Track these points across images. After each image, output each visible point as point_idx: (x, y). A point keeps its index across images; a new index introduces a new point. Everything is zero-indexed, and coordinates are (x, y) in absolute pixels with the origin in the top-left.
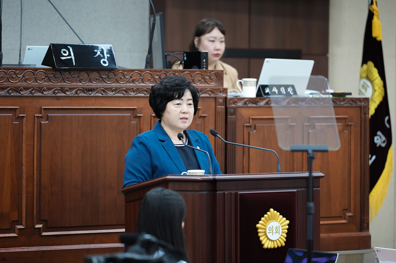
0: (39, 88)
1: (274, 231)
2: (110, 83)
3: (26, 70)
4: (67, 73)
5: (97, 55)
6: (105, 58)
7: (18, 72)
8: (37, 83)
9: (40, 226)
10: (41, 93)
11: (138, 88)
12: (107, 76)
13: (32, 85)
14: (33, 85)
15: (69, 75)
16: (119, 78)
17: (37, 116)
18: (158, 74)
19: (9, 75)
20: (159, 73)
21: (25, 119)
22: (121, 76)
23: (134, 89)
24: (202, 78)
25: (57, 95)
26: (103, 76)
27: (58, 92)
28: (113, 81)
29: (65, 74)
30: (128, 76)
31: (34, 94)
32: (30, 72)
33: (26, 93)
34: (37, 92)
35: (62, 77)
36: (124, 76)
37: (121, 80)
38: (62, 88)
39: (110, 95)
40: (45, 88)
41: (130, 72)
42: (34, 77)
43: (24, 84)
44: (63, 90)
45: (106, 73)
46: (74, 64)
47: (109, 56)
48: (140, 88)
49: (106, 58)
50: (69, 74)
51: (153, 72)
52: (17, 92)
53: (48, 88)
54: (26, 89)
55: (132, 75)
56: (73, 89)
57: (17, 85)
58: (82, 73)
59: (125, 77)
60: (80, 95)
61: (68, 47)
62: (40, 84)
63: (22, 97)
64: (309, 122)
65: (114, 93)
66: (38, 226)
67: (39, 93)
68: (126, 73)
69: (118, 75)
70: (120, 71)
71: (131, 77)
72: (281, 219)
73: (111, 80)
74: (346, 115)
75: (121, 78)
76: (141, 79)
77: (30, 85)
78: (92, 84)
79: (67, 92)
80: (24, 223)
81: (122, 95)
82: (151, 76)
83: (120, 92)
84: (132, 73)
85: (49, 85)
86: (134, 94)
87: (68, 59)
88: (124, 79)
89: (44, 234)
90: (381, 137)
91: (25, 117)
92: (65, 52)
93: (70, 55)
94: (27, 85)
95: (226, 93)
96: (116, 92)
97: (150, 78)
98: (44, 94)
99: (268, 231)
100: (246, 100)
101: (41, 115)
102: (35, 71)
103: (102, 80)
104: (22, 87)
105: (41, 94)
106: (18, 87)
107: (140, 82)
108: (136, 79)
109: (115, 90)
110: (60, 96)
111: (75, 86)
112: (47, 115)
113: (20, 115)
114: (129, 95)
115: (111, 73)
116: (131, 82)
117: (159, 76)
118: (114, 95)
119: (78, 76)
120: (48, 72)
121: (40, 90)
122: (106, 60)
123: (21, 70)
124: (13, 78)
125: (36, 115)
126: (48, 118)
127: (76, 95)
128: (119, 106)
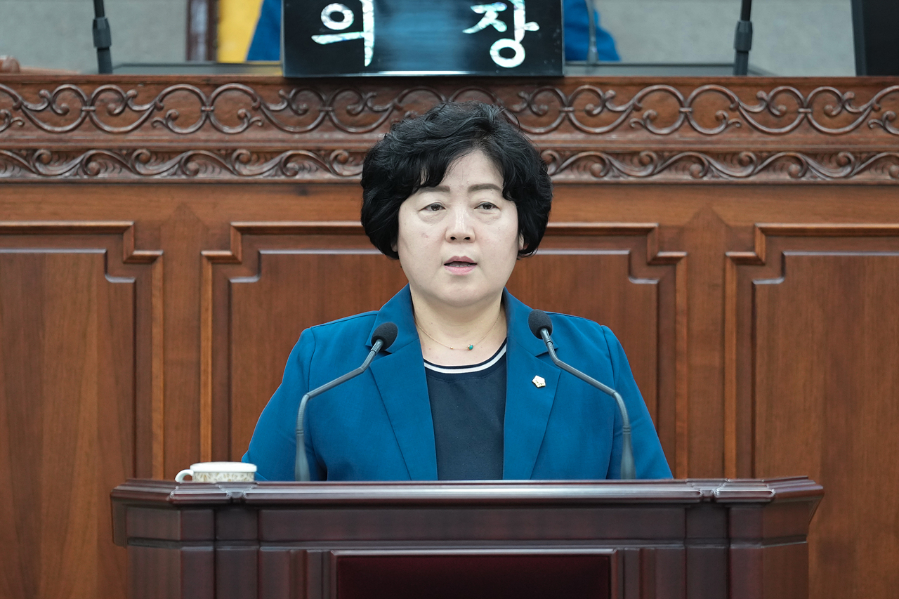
0: (220, 151)
2: (543, 130)
3: (168, 82)
4: (348, 94)
5: (482, 24)
6: (513, 38)
7: (131, 92)
8: (217, 134)
10: (228, 169)
11: (664, 151)
13: (190, 141)
14: (199, 140)
15: (357, 103)
16: (584, 114)
17: (209, 257)
18: (762, 93)
19: (97, 103)
20: (768, 93)
21: (157, 269)
22: (589, 107)
23: (643, 154)
25: (297, 177)
26: (506, 106)
27: (301, 168)
28: (554, 125)
29: (339, 97)
30: (620, 105)
31: (195, 173)
32: (186, 92)
34: (210, 167)
35: (327, 108)
36: (604, 103)
37: (588, 119)
38: (317, 151)
40: (244, 152)
41: (632, 89)
42: (203, 111)
43: (159, 137)
44: (321, 159)
45: (522, 94)
47: (534, 27)
48: (672, 151)
50: (357, 97)
51: (738, 89)
52: (123, 166)
53: (257, 153)
54: (162, 154)
55: (640, 100)
57: (129, 141)
58: (413, 96)
59: (609, 110)
62: (227, 137)
63: (144, 185)
67: (217, 170)
68: (611, 92)
69: (576, 102)
70: (584, 84)
71: (636, 109)
73: (544, 119)
75: (589, 113)
76: (682, 116)
77: (182, 141)
81: (586, 177)
82: (729, 102)
83: (582, 164)
84: (640, 94)
85: (270, 141)
86: (641, 174)
87: (345, 42)
88: (602, 116)
91: (161, 260)
92: (337, 17)
93: (358, 26)
94: (171, 141)
97: (721, 113)
98: (241, 175)
101: (228, 253)
102: (205, 89)
105: (225, 176)
106: (128, 149)
107: (677, 125)
108: (657, 114)
110: (311, 183)
112: (254, 254)
113: (138, 253)
114: (622, 179)
115: (544, 93)
116: (635, 126)
117: (765, 104)
119: (395, 107)
120: (265, 92)
121: (226, 156)
123: (145, 84)
124: (111, 113)
125: (205, 253)
126: (258, 265)
128: (575, 221)
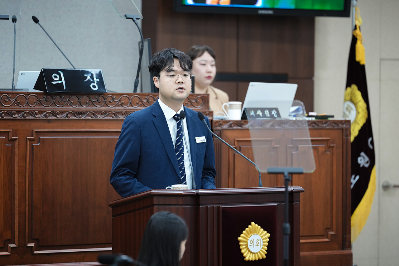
0: (31, 111)
1: (255, 244)
2: (100, 106)
3: (18, 94)
4: (58, 97)
5: (87, 79)
6: (94, 83)
7: (10, 96)
8: (29, 107)
9: (32, 245)
10: (33, 116)
11: (127, 111)
12: (96, 100)
13: (24, 109)
14: (25, 109)
15: (60, 99)
16: (109, 102)
17: (29, 139)
18: (146, 97)
19: (2, 99)
20: (147, 97)
21: (17, 142)
22: (110, 100)
23: (123, 112)
24: (189, 102)
25: (48, 118)
26: (93, 100)
27: (49, 116)
28: (103, 105)
29: (56, 98)
30: (117, 100)
31: (26, 117)
32: (22, 96)
33: (18, 116)
34: (29, 115)
35: (53, 100)
36: (113, 99)
37: (110, 103)
38: (53, 111)
39: (100, 118)
40: (37, 111)
41: (119, 96)
42: (26, 101)
43: (17, 108)
44: (54, 113)
45: (96, 97)
46: (65, 89)
47: (98, 80)
48: (129, 112)
49: (96, 82)
50: (60, 98)
51: (141, 96)
52: (10, 115)
53: (40, 112)
54: (18, 112)
55: (121, 98)
56: (64, 112)
57: (10, 109)
58: (72, 97)
59: (114, 101)
60: (70, 118)
61: (59, 72)
62: (32, 108)
63: (15, 120)
64: (292, 144)
65: (103, 116)
66: (29, 245)
67: (31, 116)
68: (115, 97)
69: (107, 99)
70: (109, 94)
71: (120, 101)
72: (262, 233)
73: (101, 103)
74: (329, 137)
75: (110, 102)
76: (130, 103)
77: (22, 109)
78: (82, 107)
79: (58, 116)
80: (16, 242)
81: (111, 118)
82: (139, 99)
83: (110, 115)
84: (121, 97)
85: (41, 109)
86: (123, 117)
87: (59, 83)
88: (113, 102)
89: (36, 252)
90: (364, 158)
91: (18, 139)
92: (56, 77)
93: (61, 79)
94: (19, 109)
95: (212, 116)
96: (106, 115)
97: (138, 102)
98: (36, 117)
99: (249, 244)
100: (231, 122)
101: (33, 138)
102: (27, 95)
103: (92, 104)
104: (14, 110)
105: (32, 118)
106: (11, 111)
107: (128, 105)
108: (124, 102)
109: (104, 113)
110: (51, 120)
111: (66, 110)
112: (38, 138)
113: (12, 138)
114: (118, 119)
115: (101, 97)
116: (120, 105)
117: (147, 100)
118: (104, 118)
119: (68, 100)
120: (40, 96)
121: (32, 113)
122: (95, 85)
123: (13, 94)
124: (5, 101)
125: (28, 138)
126: (39, 141)
127: (67, 118)
128: (108, 129)
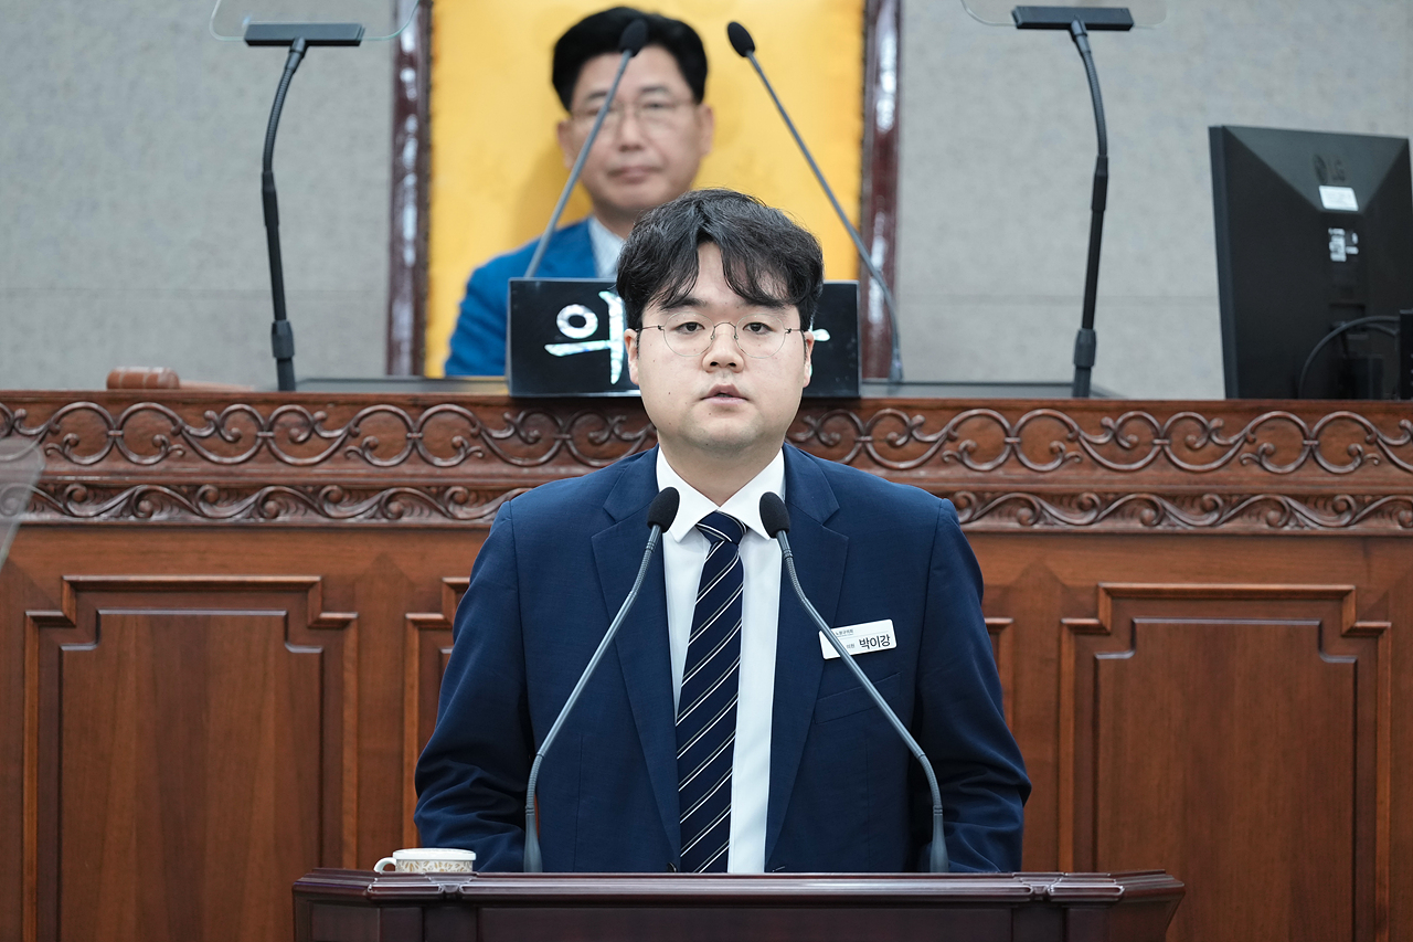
0: (429, 487)
3: (366, 404)
4: (590, 418)
7: (319, 415)
8: (427, 467)
10: (439, 511)
11: (985, 492)
13: (394, 475)
14: (404, 475)
15: (602, 429)
16: (885, 445)
17: (416, 622)
18: (1108, 421)
19: (277, 428)
20: (1115, 421)
21: (350, 638)
22: (892, 435)
23: (959, 495)
24: (1368, 443)
29: (578, 422)
30: (930, 434)
31: (397, 516)
32: (387, 415)
33: (357, 513)
34: (417, 510)
35: (564, 436)
36: (909, 431)
37: (893, 451)
40: (459, 489)
41: (946, 413)
42: (409, 438)
43: (355, 471)
45: (809, 421)
47: (825, 335)
48: (996, 492)
50: (602, 424)
51: (1077, 415)
52: (309, 506)
53: (476, 491)
54: (356, 493)
55: (956, 427)
57: (318, 475)
59: (917, 440)
61: (605, 295)
62: (438, 471)
63: (334, 529)
67: (426, 512)
68: (919, 418)
69: (875, 430)
70: (885, 407)
71: (950, 438)
75: (892, 443)
76: (1008, 448)
77: (382, 475)
82: (1066, 431)
84: (955, 420)
85: (492, 476)
87: (586, 354)
88: (909, 447)
91: (354, 624)
92: (577, 322)
93: (603, 332)
94: (368, 476)
97: (1057, 444)
98: (455, 518)
101: (439, 616)
102: (413, 412)
104: (336, 483)
105: (437, 520)
106: (315, 484)
107: (1001, 460)
108: (978, 445)
113: (325, 615)
115: (837, 419)
116: (949, 459)
117: (1112, 433)
120: (486, 415)
121: (435, 497)
123: (336, 403)
124: (293, 440)
125: (410, 616)
